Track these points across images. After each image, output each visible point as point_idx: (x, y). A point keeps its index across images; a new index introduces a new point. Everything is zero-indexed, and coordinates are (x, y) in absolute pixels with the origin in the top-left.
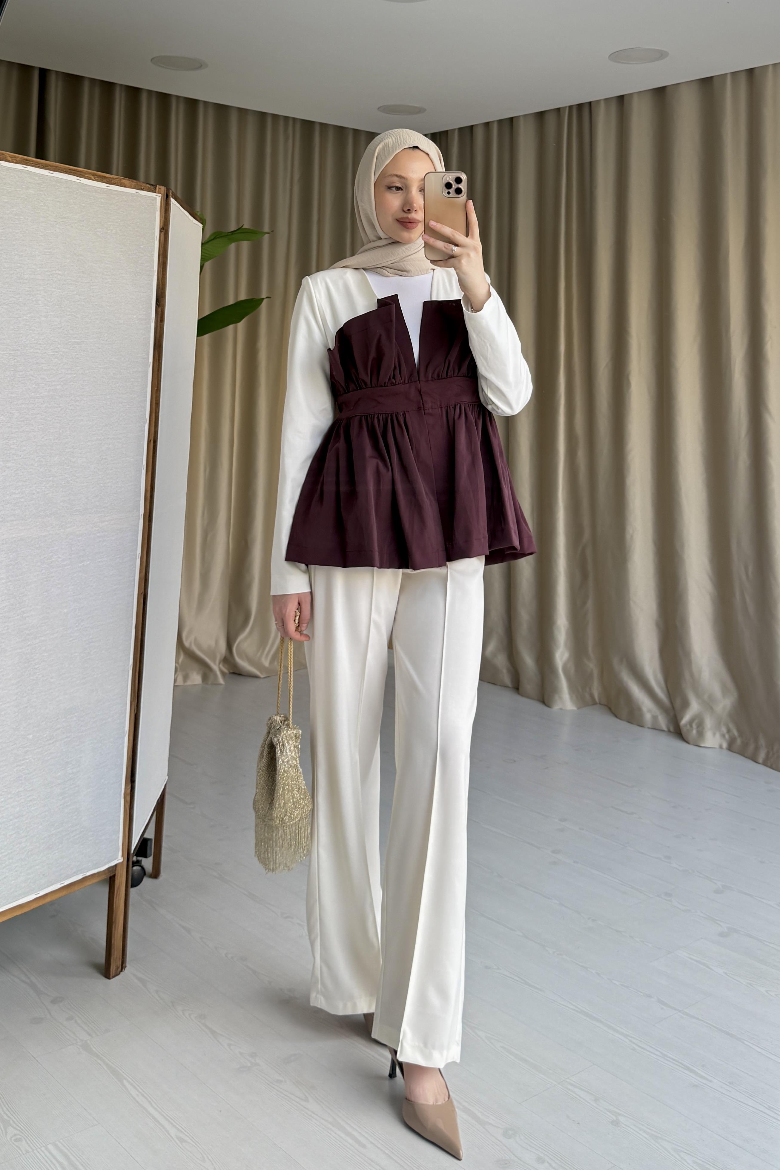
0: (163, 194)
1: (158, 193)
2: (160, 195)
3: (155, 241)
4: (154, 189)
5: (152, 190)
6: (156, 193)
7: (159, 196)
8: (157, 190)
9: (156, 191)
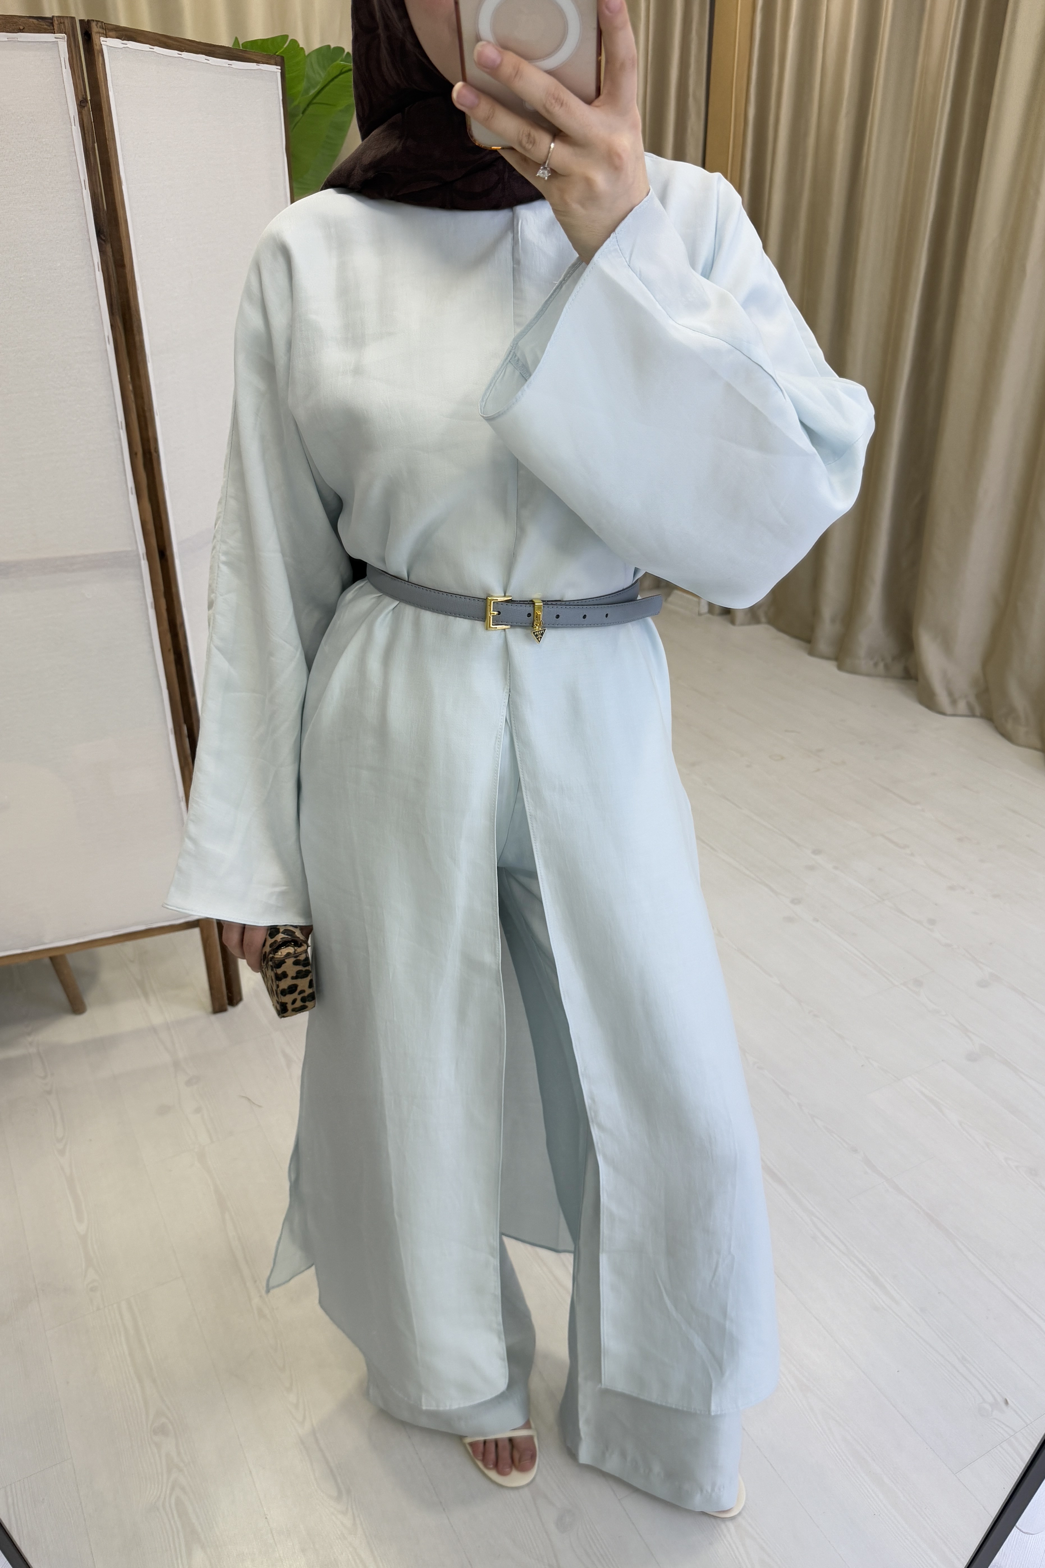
0: (71, 33)
1: (61, 33)
2: (64, 34)
3: (73, 126)
4: (49, 26)
5: (45, 29)
6: (55, 33)
7: (63, 38)
8: (56, 28)
9: (54, 29)
